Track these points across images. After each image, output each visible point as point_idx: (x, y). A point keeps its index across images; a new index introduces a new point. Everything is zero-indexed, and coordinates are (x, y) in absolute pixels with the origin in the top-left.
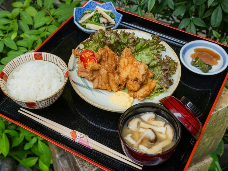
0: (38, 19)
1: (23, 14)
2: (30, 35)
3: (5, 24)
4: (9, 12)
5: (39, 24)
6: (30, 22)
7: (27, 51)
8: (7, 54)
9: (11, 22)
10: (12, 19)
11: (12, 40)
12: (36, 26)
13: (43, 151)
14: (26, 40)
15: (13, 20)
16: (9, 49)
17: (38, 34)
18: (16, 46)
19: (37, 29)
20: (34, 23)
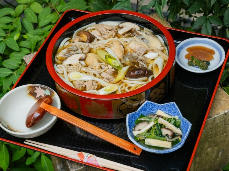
0: (43, 16)
1: (27, 11)
2: (34, 35)
3: (8, 22)
4: (13, 10)
5: (44, 22)
6: (35, 20)
7: (30, 52)
8: (8, 56)
9: (14, 20)
10: (16, 17)
11: (14, 40)
12: (41, 24)
13: (46, 167)
14: (29, 41)
15: (17, 19)
16: (11, 51)
17: (42, 33)
18: (18, 47)
19: (42, 27)
20: (38, 21)
